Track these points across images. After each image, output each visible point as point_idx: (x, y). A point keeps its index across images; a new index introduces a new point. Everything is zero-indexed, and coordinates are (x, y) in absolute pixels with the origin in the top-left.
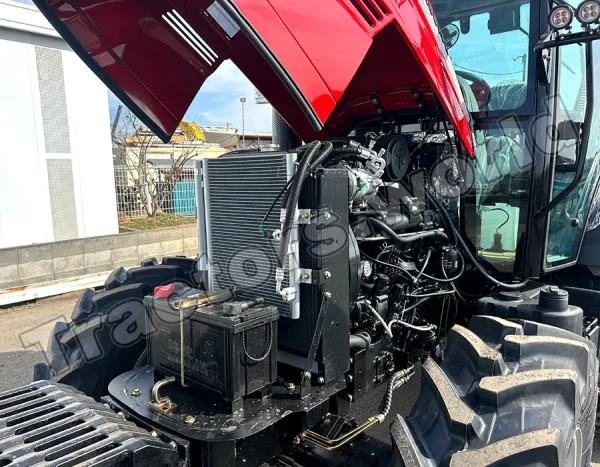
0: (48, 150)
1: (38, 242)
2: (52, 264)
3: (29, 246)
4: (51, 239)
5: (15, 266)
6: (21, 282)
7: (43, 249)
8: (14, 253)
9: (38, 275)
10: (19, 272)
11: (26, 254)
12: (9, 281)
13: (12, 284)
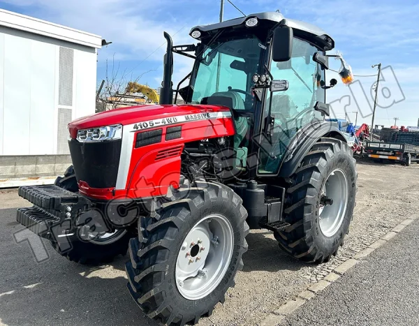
0: (60, 104)
1: (48, 154)
2: (54, 167)
3: (44, 156)
4: (55, 153)
5: (34, 166)
6: (36, 174)
7: (51, 158)
8: (35, 158)
9: (45, 172)
10: (36, 169)
11: (41, 159)
12: (30, 173)
13: (32, 175)
